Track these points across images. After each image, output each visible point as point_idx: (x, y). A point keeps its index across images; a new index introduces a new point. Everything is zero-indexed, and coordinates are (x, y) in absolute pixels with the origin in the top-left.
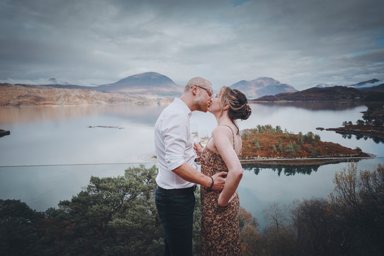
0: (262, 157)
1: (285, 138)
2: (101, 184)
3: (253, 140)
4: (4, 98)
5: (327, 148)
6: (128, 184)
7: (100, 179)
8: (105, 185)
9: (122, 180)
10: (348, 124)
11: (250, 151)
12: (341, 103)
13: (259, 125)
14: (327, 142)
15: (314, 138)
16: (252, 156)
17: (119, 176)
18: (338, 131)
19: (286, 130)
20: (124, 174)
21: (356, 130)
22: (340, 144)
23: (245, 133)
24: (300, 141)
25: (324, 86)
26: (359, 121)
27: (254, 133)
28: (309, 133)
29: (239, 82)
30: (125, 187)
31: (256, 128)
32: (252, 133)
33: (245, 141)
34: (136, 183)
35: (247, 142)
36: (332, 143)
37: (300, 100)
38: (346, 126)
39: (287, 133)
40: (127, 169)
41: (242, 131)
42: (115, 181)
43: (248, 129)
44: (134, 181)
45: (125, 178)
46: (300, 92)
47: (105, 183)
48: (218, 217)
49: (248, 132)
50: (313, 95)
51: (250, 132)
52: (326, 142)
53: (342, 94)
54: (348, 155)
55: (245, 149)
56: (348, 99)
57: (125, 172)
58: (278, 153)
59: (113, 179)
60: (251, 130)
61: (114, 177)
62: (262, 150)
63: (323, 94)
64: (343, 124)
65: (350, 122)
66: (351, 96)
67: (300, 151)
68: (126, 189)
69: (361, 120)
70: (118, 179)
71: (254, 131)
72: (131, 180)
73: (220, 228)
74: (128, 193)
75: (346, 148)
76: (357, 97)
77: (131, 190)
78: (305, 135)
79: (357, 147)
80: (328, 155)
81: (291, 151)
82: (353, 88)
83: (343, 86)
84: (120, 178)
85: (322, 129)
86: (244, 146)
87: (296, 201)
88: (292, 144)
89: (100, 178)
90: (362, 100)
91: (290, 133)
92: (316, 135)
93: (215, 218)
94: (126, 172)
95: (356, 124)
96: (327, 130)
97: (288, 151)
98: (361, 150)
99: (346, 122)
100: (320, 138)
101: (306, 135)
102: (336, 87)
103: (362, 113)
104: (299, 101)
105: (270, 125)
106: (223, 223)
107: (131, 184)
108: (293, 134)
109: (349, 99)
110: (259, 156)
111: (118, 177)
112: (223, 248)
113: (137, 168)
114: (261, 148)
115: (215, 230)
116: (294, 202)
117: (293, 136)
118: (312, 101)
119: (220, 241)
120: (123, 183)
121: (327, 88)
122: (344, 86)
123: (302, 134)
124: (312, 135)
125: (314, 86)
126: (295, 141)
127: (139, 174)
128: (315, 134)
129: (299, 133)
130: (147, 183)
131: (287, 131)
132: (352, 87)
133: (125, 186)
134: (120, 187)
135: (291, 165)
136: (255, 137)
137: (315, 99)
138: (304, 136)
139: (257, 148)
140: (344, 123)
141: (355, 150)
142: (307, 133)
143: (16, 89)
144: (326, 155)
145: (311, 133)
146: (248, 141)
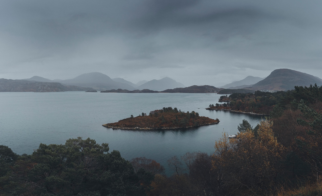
0: (166, 127)
1: (180, 115)
2: (46, 150)
3: (161, 117)
5: (202, 120)
6: (66, 151)
7: (47, 146)
9: (63, 148)
11: (159, 124)
14: (202, 117)
15: (195, 115)
16: (160, 127)
19: (180, 110)
20: (65, 144)
23: (155, 113)
24: (188, 117)
26: (217, 104)
30: (64, 154)
31: (163, 109)
32: (160, 113)
33: (156, 117)
36: (205, 117)
38: (211, 107)
39: (181, 112)
40: (68, 140)
41: (154, 111)
42: (58, 148)
43: (157, 110)
45: (65, 146)
46: (187, 87)
47: (50, 149)
50: (194, 89)
54: (213, 123)
55: (156, 123)
56: (211, 92)
57: (66, 142)
58: (176, 125)
60: (159, 111)
63: (199, 89)
65: (213, 105)
67: (188, 123)
70: (60, 146)
71: (161, 111)
75: (212, 119)
76: (215, 91)
78: (190, 113)
81: (183, 123)
82: (213, 86)
86: (155, 121)
88: (184, 119)
97: (181, 123)
98: (219, 120)
100: (199, 114)
102: (205, 86)
105: (171, 107)
107: (68, 152)
110: (164, 127)
114: (166, 122)
116: (187, 154)
117: (184, 114)
126: (185, 117)
128: (196, 112)
129: (187, 112)
136: (162, 115)
139: (163, 122)
140: (210, 105)
141: (216, 120)
145: (193, 112)
146: (158, 118)
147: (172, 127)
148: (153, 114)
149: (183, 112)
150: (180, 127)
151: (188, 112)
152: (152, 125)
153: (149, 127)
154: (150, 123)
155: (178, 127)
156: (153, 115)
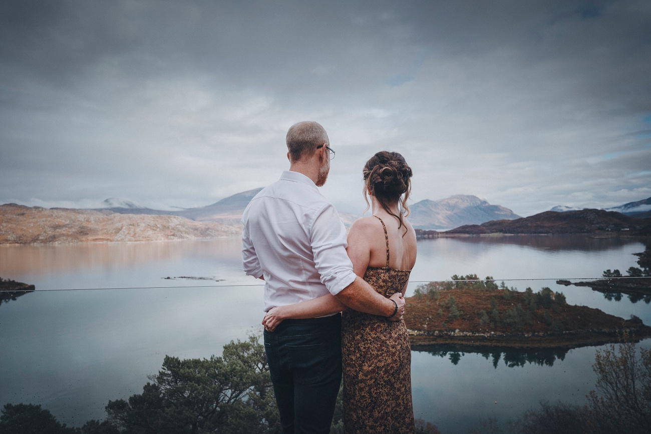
0: (463, 332)
1: (502, 298)
2: (181, 370)
3: (447, 301)
4: (31, 231)
5: (579, 317)
6: (229, 369)
7: (181, 362)
8: (188, 372)
9: (218, 364)
10: (613, 274)
11: (442, 321)
12: (598, 237)
13: (456, 275)
14: (579, 307)
15: (554, 299)
16: (446, 330)
17: (214, 356)
18: (595, 287)
19: (503, 283)
20: (222, 354)
21: (629, 286)
22: (602, 311)
23: (431, 290)
24: (529, 304)
25: (565, 210)
26: (632, 269)
27: (447, 289)
28: (543, 289)
29: (419, 203)
30: (224, 375)
31: (452, 280)
32: (444, 289)
33: (432, 302)
34: (243, 368)
35: (436, 305)
36: (586, 307)
37: (525, 233)
38: (609, 278)
39: (505, 289)
40: (227, 344)
41: (426, 285)
42: (206, 365)
43: (436, 282)
44: (239, 365)
45: (223, 360)
46: (524, 218)
47: (189, 368)
48: (366, 368)
49: (438, 287)
50: (547, 224)
51: (441, 288)
52: (576, 306)
53: (597, 223)
55: (432, 318)
56: (608, 231)
57: (223, 350)
58: (492, 325)
59: (203, 362)
60: (442, 284)
61: (204, 358)
62: (463, 319)
63: (564, 222)
64: (604, 274)
66: (613, 226)
67: (530, 322)
68: (224, 378)
69: (636, 268)
70: (212, 361)
71: (447, 286)
72: (234, 364)
73: (370, 387)
74: (228, 387)
75: (613, 317)
76: (623, 228)
77: (233, 380)
78: (537, 292)
79: (634, 316)
80: (581, 330)
81: (515, 322)
82: (616, 213)
83: (597, 210)
84: (215, 360)
85: (567, 283)
86: (431, 312)
87: (528, 413)
88: (515, 309)
89: (181, 359)
90: (634, 233)
91: (510, 289)
92: (557, 292)
93: (361, 369)
94: (226, 350)
95: (627, 274)
96: (576, 284)
97: (508, 320)
98: (641, 321)
99: (609, 271)
100: (565, 298)
101: (539, 293)
102: (586, 211)
103: (636, 256)
104: (523, 235)
105: (475, 275)
106: (376, 379)
107: (233, 370)
108: (516, 290)
109: (611, 231)
110: (457, 331)
111: (212, 358)
112: (377, 425)
113: (245, 343)
114: (461, 315)
115: (361, 389)
116: (526, 416)
117: (516, 294)
118: (546, 235)
119: (371, 411)
120: (221, 368)
121: (571, 212)
122: (599, 209)
123: (532, 291)
124: (551, 293)
125: (549, 209)
126: (520, 304)
127: (248, 354)
128: (555, 292)
129: (527, 289)
130: (261, 370)
131: (505, 286)
132: (615, 210)
133: (223, 373)
134: (214, 376)
135: (517, 348)
136: (449, 295)
137: (551, 232)
138: (536, 294)
139: (454, 315)
140: (605, 272)
141: (630, 320)
142: (541, 290)
143: (52, 215)
144: (579, 330)
145: (547, 289)
146: (438, 304)
147: (479, 332)
148: (425, 292)
149: (512, 288)
150: (503, 332)
151: (529, 290)
152: (422, 324)
153: (413, 329)
154: (417, 318)
155: (498, 333)
156: (425, 295)
